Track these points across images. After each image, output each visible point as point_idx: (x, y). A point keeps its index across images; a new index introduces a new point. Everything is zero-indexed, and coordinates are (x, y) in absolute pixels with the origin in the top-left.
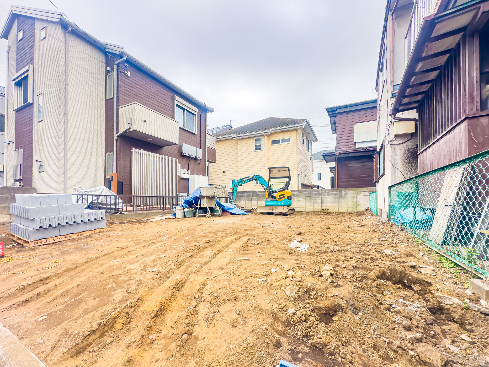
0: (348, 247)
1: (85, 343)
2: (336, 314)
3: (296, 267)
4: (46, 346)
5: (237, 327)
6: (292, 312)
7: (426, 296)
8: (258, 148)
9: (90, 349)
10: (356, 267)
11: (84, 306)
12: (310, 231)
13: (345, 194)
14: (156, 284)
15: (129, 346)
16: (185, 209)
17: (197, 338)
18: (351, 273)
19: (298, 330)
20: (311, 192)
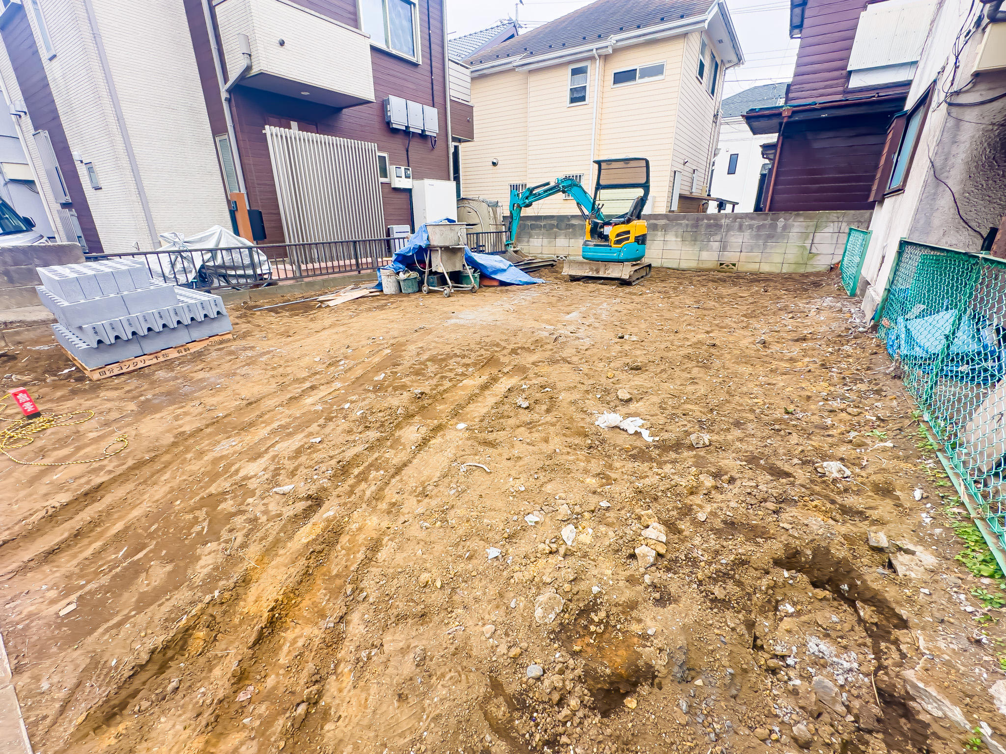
0: (738, 433)
1: (124, 693)
2: (635, 692)
3: (586, 514)
4: (53, 700)
5: (410, 700)
6: (533, 675)
7: (883, 645)
8: (578, 96)
9: (135, 705)
10: (733, 523)
11: (143, 584)
12: (665, 354)
13: (785, 228)
14: (282, 534)
15: (198, 716)
16: (398, 273)
17: (325, 715)
18: (713, 543)
19: (537, 725)
20: (698, 220)
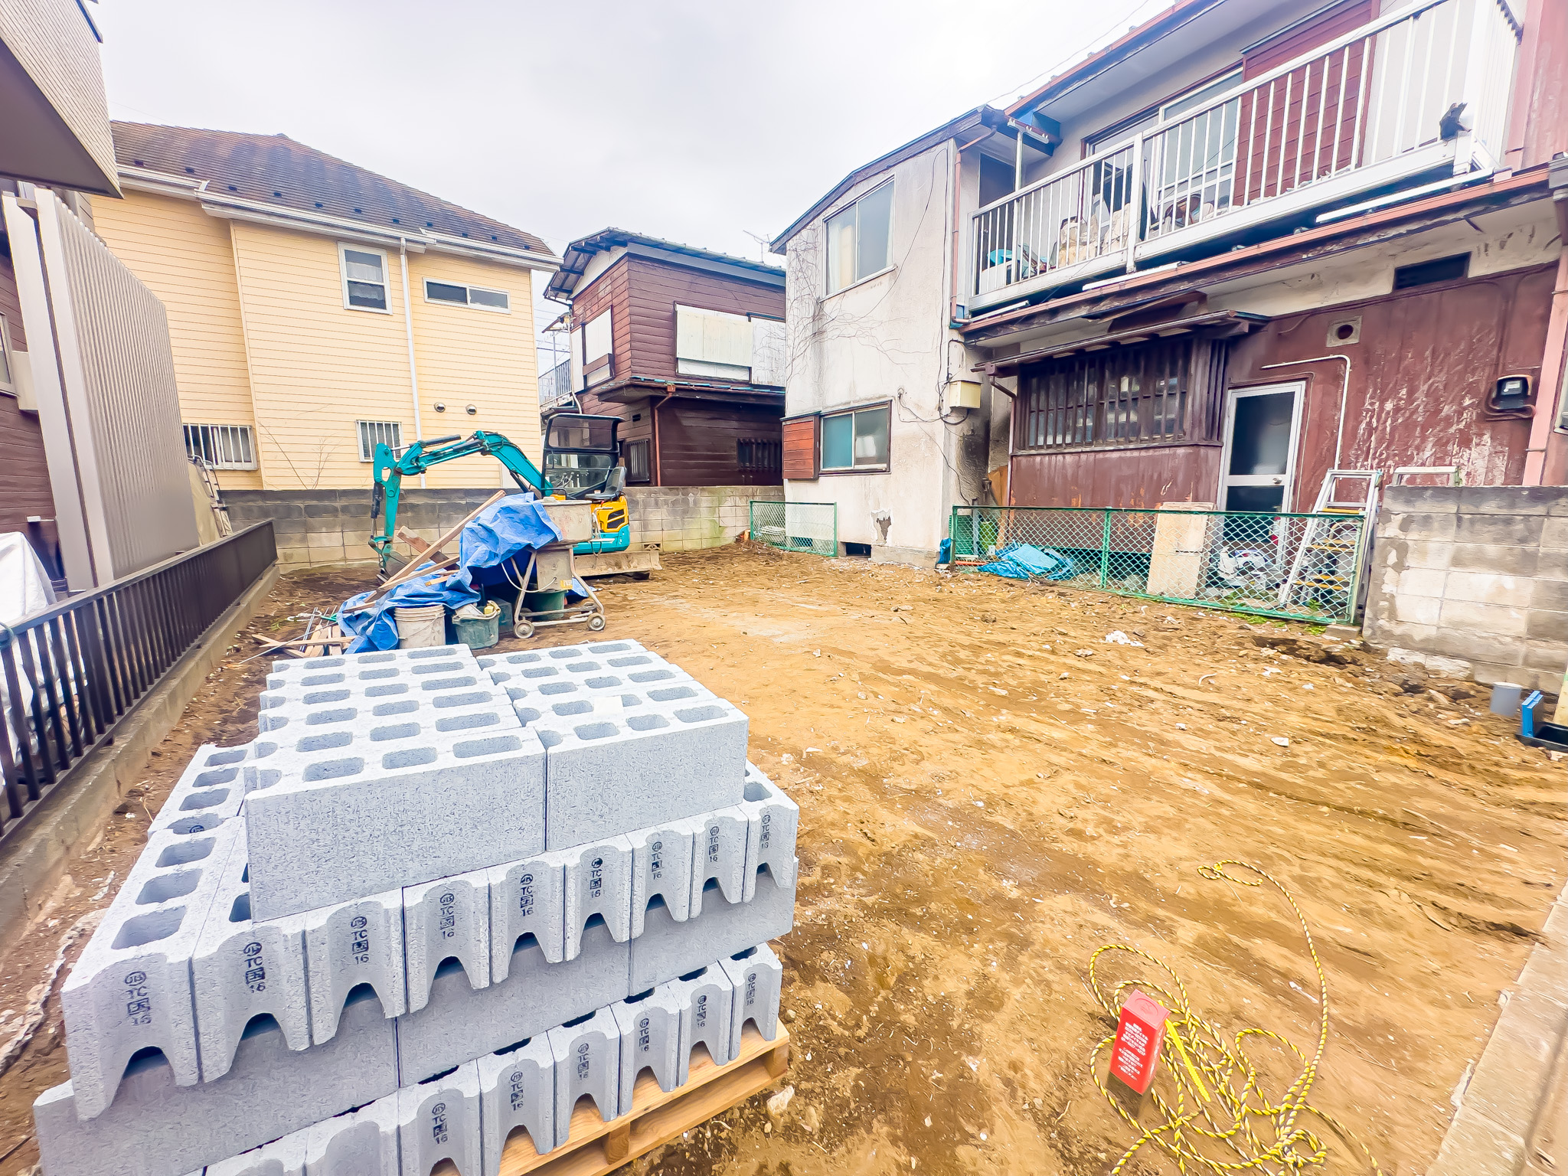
13: (695, 502)
16: (459, 610)
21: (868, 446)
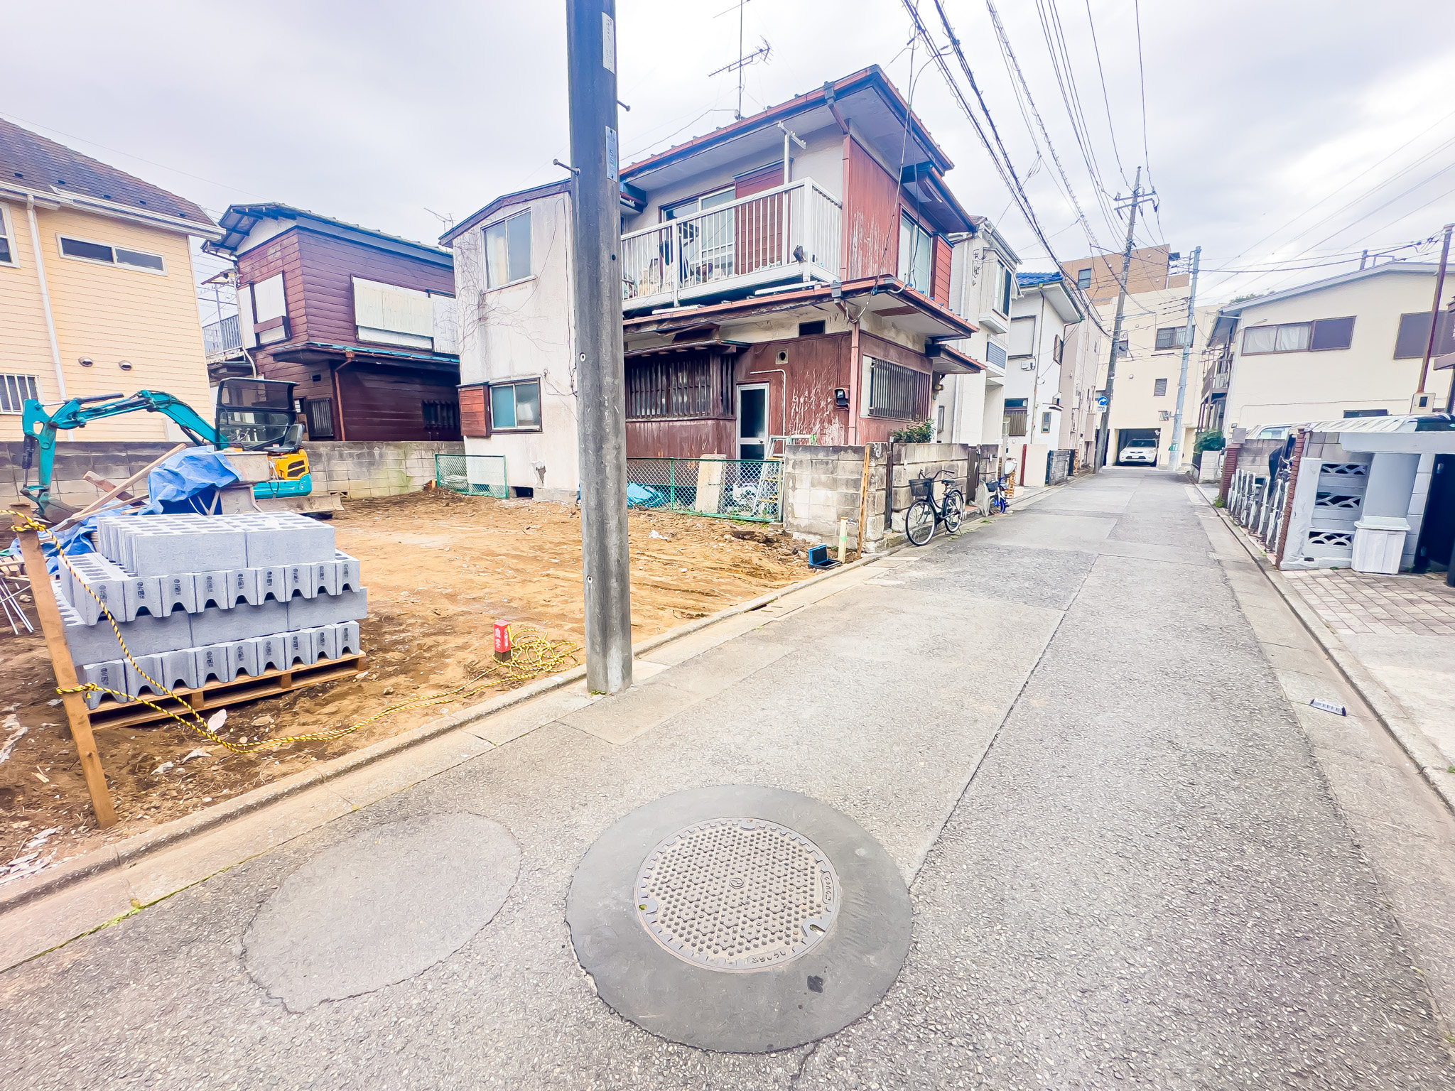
13: (381, 456)
21: (526, 411)
